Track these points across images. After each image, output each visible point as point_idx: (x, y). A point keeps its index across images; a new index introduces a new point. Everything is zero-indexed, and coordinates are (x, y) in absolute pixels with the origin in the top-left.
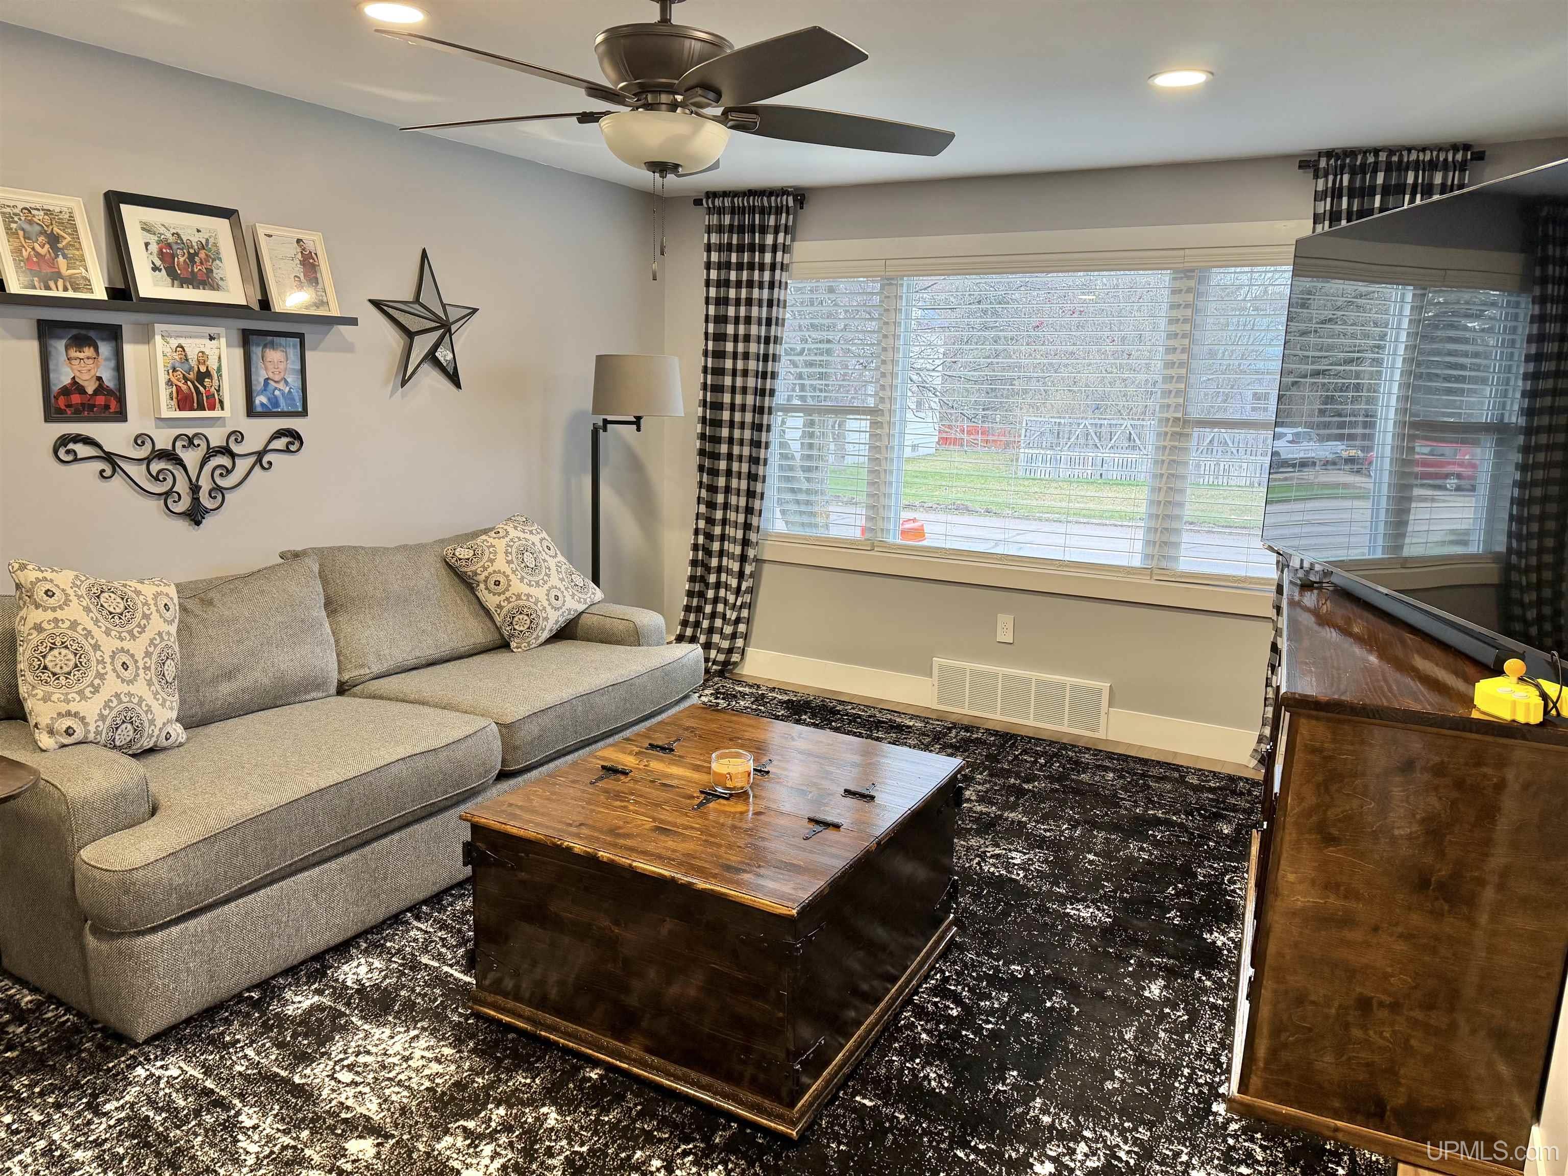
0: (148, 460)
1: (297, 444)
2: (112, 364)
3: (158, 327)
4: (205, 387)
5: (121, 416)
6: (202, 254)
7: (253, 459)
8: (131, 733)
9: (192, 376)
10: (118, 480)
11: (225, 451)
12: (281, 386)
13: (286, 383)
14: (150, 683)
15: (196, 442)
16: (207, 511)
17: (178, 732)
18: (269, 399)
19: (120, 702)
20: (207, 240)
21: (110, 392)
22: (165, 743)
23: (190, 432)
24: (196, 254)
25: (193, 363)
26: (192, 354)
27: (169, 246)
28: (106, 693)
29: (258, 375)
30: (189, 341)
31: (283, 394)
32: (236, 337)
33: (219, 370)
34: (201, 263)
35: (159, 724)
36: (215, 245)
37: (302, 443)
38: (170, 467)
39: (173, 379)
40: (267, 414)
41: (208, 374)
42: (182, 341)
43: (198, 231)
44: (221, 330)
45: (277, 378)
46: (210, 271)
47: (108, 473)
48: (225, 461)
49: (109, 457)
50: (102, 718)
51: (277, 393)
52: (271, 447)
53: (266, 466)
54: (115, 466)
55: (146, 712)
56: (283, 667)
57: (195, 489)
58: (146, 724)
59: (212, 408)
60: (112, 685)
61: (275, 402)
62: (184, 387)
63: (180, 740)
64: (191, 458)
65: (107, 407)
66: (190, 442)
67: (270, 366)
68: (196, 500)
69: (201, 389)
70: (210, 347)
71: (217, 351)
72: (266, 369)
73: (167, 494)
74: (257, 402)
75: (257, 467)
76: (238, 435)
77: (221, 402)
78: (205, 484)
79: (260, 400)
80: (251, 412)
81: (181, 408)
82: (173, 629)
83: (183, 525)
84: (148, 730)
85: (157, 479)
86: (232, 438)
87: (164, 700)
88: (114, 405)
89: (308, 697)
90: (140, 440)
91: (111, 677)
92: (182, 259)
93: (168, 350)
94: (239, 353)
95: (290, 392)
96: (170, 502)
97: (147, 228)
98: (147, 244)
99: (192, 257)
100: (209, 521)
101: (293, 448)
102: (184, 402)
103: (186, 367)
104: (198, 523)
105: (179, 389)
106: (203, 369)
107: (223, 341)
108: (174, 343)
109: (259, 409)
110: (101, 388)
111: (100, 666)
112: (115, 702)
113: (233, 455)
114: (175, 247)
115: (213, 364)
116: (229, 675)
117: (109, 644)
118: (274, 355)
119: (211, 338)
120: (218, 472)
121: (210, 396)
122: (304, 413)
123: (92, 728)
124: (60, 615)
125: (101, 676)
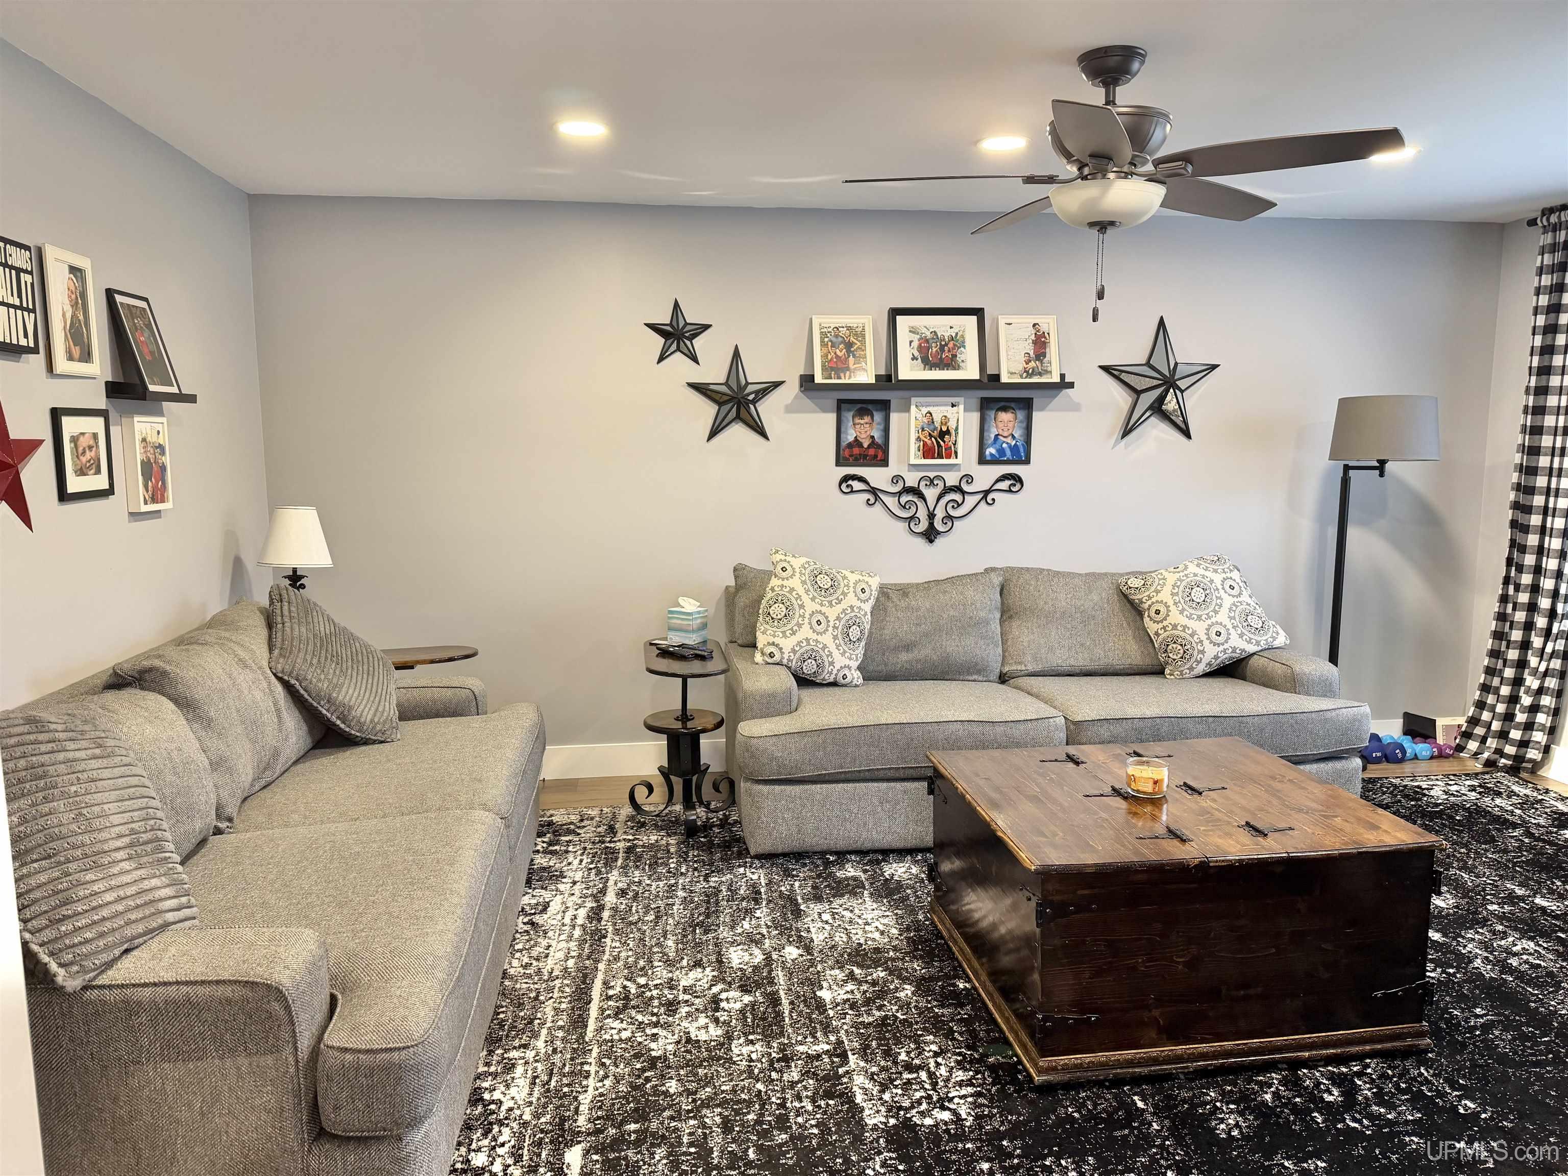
0: (900, 494)
1: (1018, 486)
2: (882, 427)
3: (914, 400)
4: (944, 442)
5: (884, 463)
6: (951, 345)
7: (980, 496)
8: (815, 666)
9: (935, 434)
10: (878, 506)
11: (958, 489)
12: (1009, 440)
13: (1013, 437)
14: (835, 638)
15: (935, 482)
16: (939, 533)
17: (855, 676)
18: (998, 451)
19: (808, 644)
20: (957, 334)
21: (879, 446)
22: (843, 682)
23: (932, 475)
24: (946, 345)
25: (937, 425)
26: (937, 418)
27: (927, 341)
28: (800, 636)
29: (989, 431)
30: (936, 408)
31: (1010, 446)
32: (975, 403)
33: (957, 429)
34: (949, 351)
35: (837, 666)
36: (962, 336)
37: (1022, 486)
38: (915, 500)
39: (922, 437)
40: (995, 461)
41: (948, 432)
42: (931, 409)
43: (951, 328)
44: (961, 400)
45: (1005, 434)
46: (955, 356)
47: (872, 501)
48: (957, 497)
49: (874, 491)
50: (794, 651)
51: (1004, 445)
52: (994, 488)
53: (991, 502)
54: (877, 497)
55: (828, 656)
56: (949, 649)
57: (931, 516)
58: (827, 664)
59: (949, 456)
60: (806, 632)
61: (1001, 451)
62: (929, 442)
63: (855, 682)
64: (931, 494)
65: (876, 456)
66: (931, 482)
67: (1001, 425)
68: (931, 524)
69: (942, 443)
70: (950, 412)
71: (956, 415)
72: (997, 427)
73: (912, 518)
74: (987, 453)
75: (983, 502)
76: (969, 478)
77: (956, 453)
78: (940, 513)
79: (991, 451)
80: (982, 460)
81: (925, 456)
82: (868, 607)
83: (921, 542)
84: (828, 668)
85: (904, 507)
86: (964, 480)
87: (845, 652)
88: (880, 455)
89: (970, 678)
90: (896, 479)
91: (806, 627)
92: (934, 350)
93: (919, 416)
94: (975, 416)
95: (1015, 444)
96: (912, 525)
97: (913, 331)
98: (911, 342)
99: (942, 348)
100: (939, 541)
101: (1013, 489)
102: (928, 453)
103: (932, 427)
104: (931, 541)
105: (925, 444)
106: (944, 429)
107: (962, 407)
108: (924, 410)
109: (988, 458)
110: (873, 443)
111: (801, 619)
112: (805, 644)
113: (963, 493)
114: (931, 341)
115: (952, 425)
116: (908, 647)
117: (810, 606)
118: (1005, 417)
119: (953, 406)
120: (950, 505)
121: (948, 449)
122: (1027, 461)
123: (786, 656)
124: (785, 583)
125: (799, 626)
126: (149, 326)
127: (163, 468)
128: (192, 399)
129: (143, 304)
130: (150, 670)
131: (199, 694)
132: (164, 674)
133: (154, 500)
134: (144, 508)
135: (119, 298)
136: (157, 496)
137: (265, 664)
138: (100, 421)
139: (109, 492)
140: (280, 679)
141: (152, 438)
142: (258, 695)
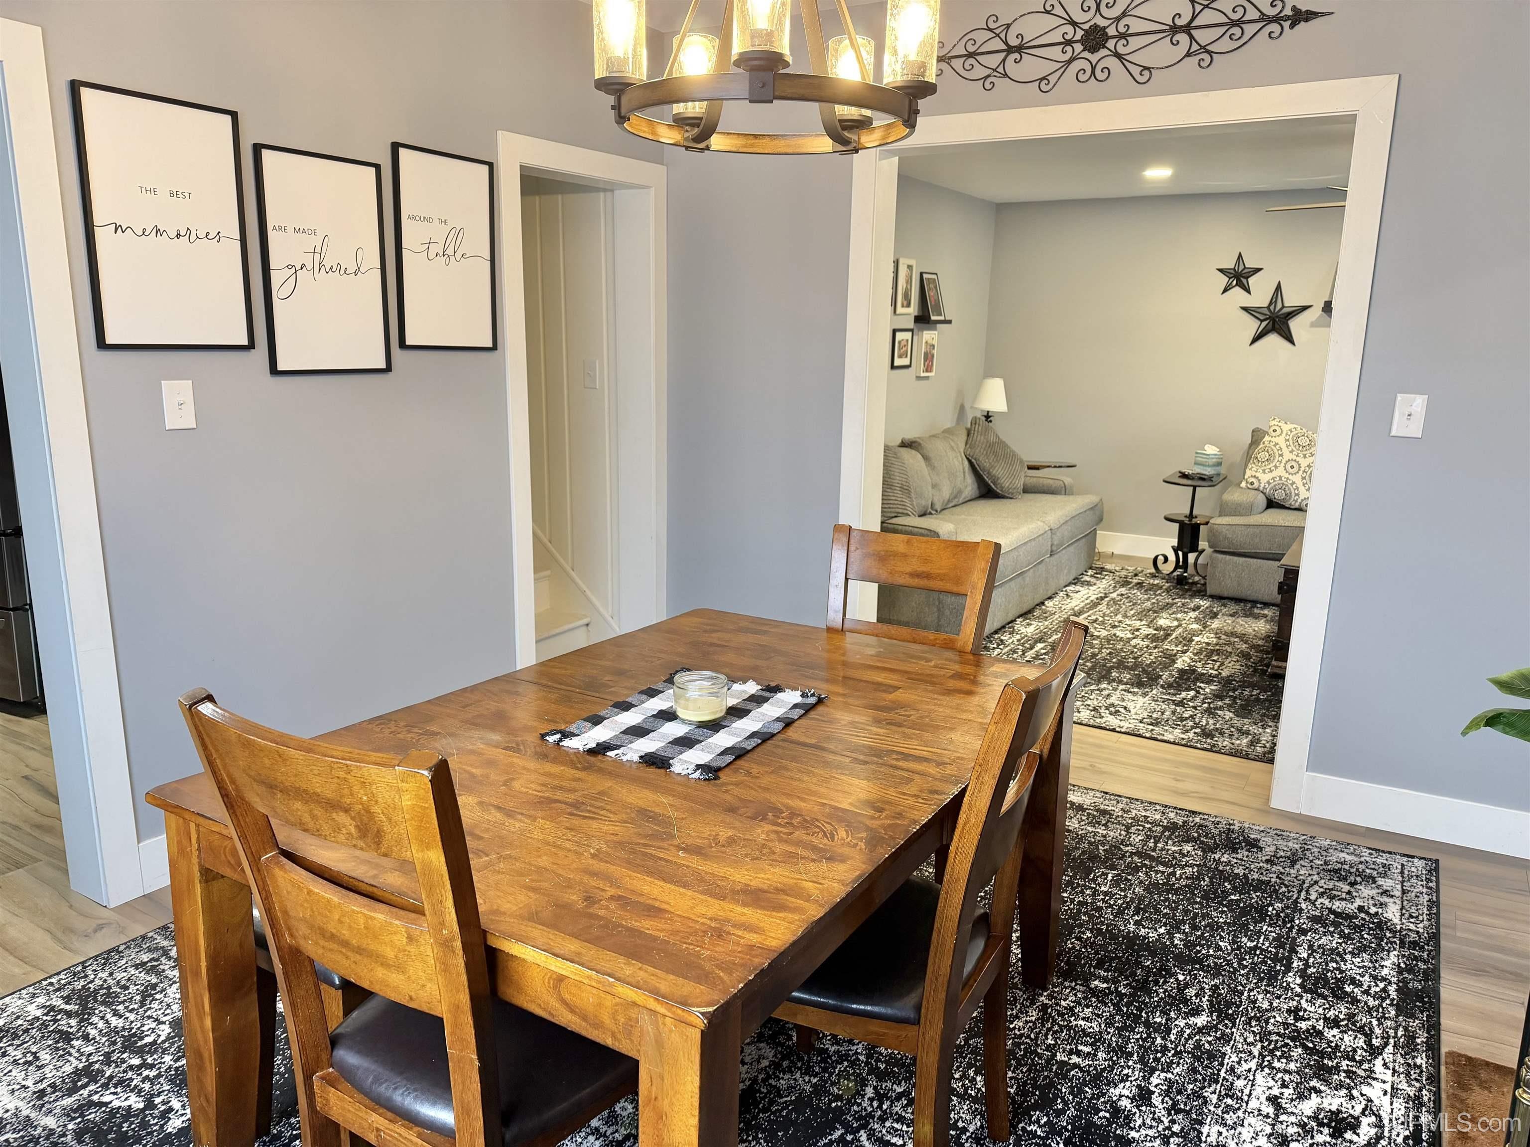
8: (1284, 495)
14: (1303, 478)
19: (1281, 480)
55: (1295, 489)
58: (1293, 494)
84: (1293, 497)
111: (1278, 463)
112: (1278, 479)
123: (1262, 485)
124: (1273, 439)
125: (1276, 467)
126: (936, 287)
127: (933, 356)
128: (950, 322)
129: (934, 277)
130: (914, 442)
131: (931, 455)
132: (920, 444)
133: (927, 371)
134: (923, 375)
135: (925, 276)
136: (928, 369)
137: (962, 450)
138: (910, 334)
139: (908, 367)
140: (968, 459)
141: (930, 342)
142: (956, 463)
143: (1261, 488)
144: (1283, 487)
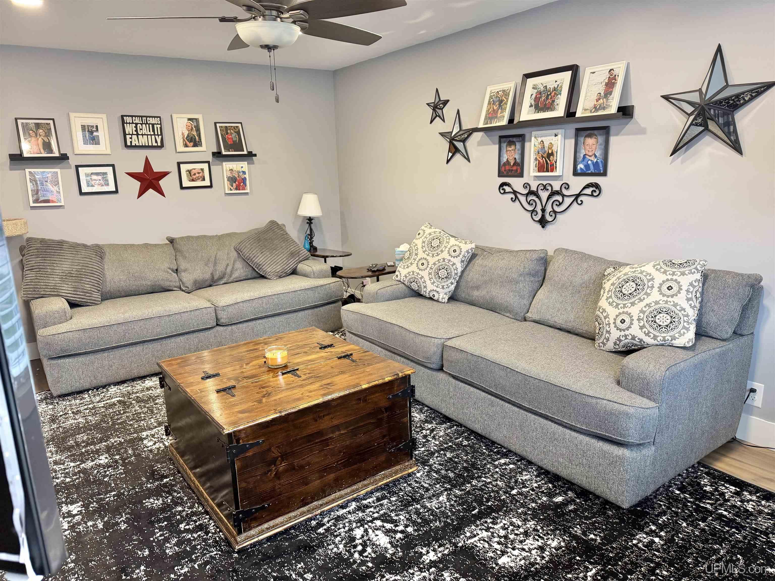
5: (521, 175)
7: (573, 198)
8: (417, 287)
9: (545, 155)
10: (516, 202)
11: (560, 193)
12: (592, 158)
15: (546, 188)
16: (548, 222)
17: (439, 296)
21: (519, 164)
23: (545, 183)
26: (546, 144)
27: (540, 93)
31: (593, 163)
32: (572, 132)
37: (600, 192)
38: (535, 199)
39: (538, 157)
40: (583, 174)
42: (543, 139)
43: (556, 81)
45: (590, 154)
46: (553, 101)
47: (514, 199)
48: (559, 198)
51: (589, 162)
53: (580, 202)
54: (516, 197)
57: (543, 210)
58: (422, 286)
59: (552, 171)
61: (587, 167)
62: (541, 161)
63: (441, 300)
64: (544, 195)
65: (517, 171)
68: (543, 216)
69: (549, 161)
71: (558, 142)
72: (585, 149)
73: (533, 211)
74: (578, 168)
75: (575, 203)
76: (567, 186)
77: (557, 168)
78: (548, 209)
79: (581, 166)
80: (576, 173)
81: (539, 171)
84: (424, 289)
86: (564, 187)
87: (434, 282)
88: (519, 171)
90: (526, 185)
92: (543, 98)
94: (571, 142)
95: (597, 161)
96: (534, 215)
98: (532, 95)
99: (547, 97)
101: (595, 194)
102: (541, 168)
103: (543, 151)
104: (544, 227)
105: (539, 162)
106: (550, 152)
107: (560, 136)
108: (540, 140)
109: (579, 171)
110: (515, 164)
113: (563, 196)
114: (542, 93)
115: (554, 149)
116: (477, 288)
118: (590, 141)
119: (556, 135)
120: (555, 203)
121: (552, 165)
122: (604, 174)
127: (244, 179)
128: (255, 155)
133: (238, 189)
135: (220, 125)
139: (210, 186)
141: (237, 169)
143: (402, 281)
144: (414, 281)
